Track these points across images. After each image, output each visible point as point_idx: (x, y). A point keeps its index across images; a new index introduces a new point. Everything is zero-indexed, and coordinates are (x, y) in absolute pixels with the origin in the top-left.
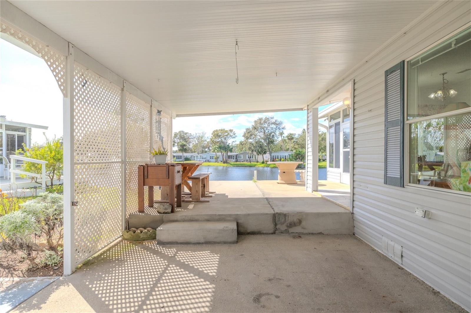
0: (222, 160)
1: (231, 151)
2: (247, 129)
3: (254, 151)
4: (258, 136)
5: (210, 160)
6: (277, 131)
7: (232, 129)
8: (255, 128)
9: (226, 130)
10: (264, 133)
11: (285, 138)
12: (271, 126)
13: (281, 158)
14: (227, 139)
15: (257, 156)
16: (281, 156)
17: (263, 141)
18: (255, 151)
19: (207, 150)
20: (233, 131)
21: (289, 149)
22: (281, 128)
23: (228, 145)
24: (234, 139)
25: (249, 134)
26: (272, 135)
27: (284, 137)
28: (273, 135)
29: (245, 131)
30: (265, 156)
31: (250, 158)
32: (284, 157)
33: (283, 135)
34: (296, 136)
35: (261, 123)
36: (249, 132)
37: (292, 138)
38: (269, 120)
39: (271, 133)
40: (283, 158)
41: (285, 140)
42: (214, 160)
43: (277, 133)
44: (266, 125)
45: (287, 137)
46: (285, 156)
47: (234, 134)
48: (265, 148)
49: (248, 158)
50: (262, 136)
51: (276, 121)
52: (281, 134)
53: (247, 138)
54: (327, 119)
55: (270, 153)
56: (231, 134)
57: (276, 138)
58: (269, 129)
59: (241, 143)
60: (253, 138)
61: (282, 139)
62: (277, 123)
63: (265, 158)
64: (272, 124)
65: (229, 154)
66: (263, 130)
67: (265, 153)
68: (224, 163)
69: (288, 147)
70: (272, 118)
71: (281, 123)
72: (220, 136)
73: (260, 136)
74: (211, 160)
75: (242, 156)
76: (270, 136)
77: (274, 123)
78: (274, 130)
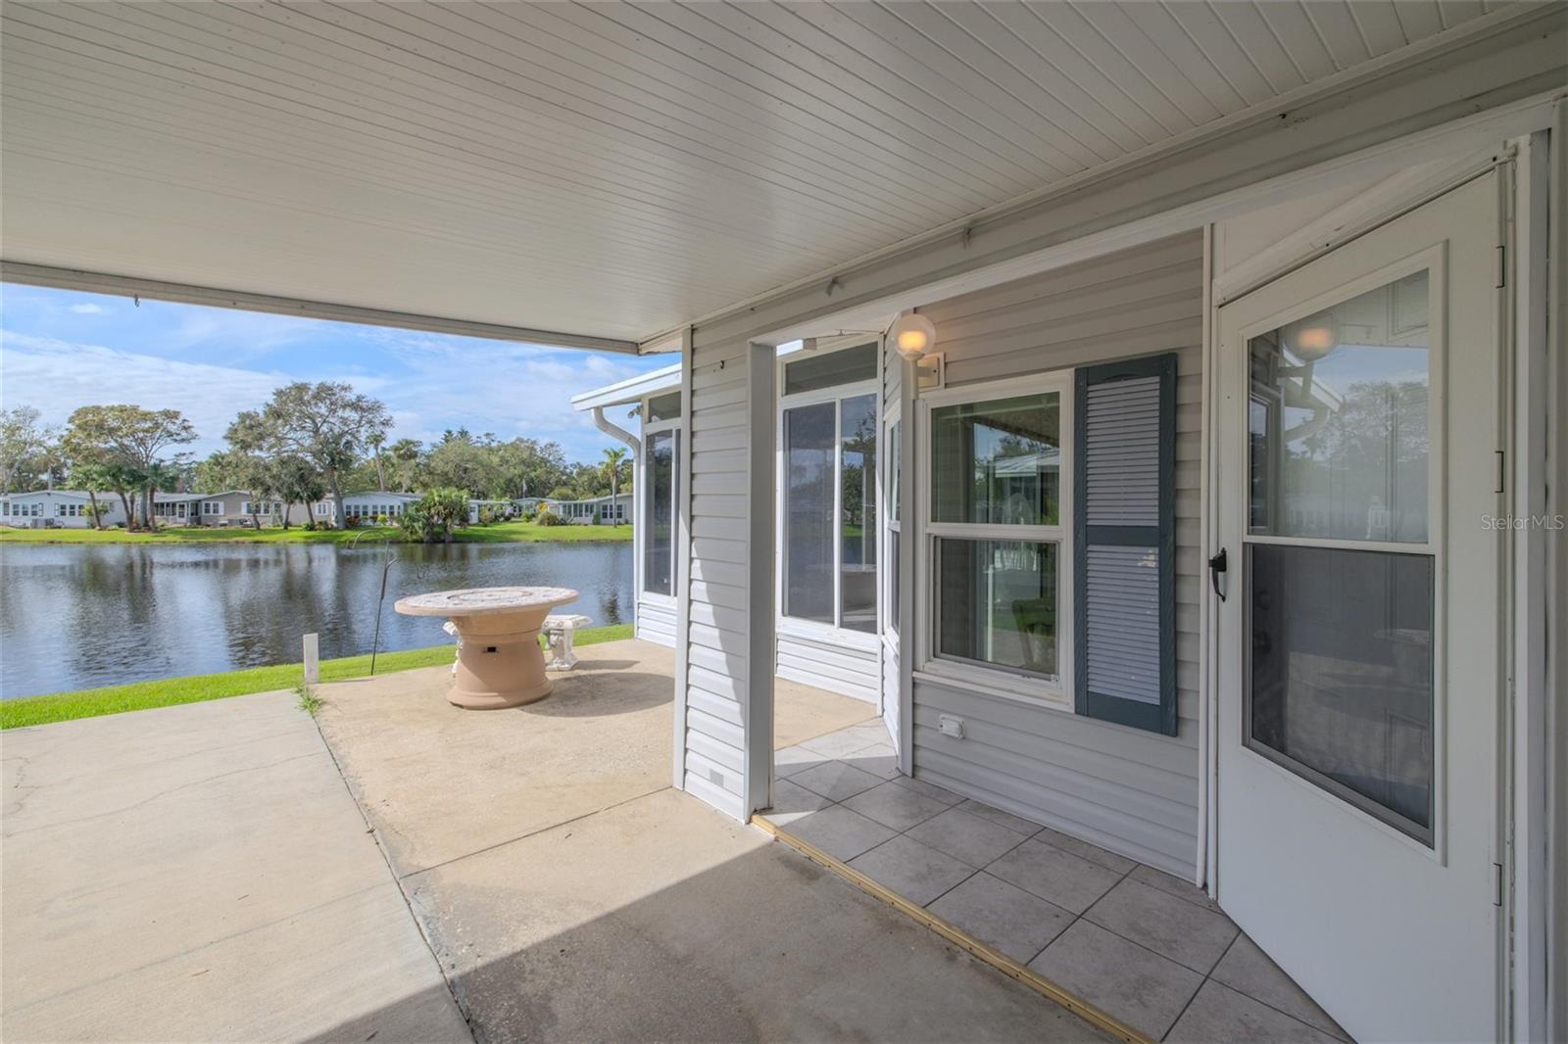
0: (124, 519)
1: (170, 485)
2: (244, 417)
3: (273, 491)
4: (291, 442)
5: (61, 518)
6: (362, 430)
7: (172, 408)
8: (276, 414)
9: (144, 408)
10: (316, 431)
11: (387, 453)
12: (340, 413)
13: (375, 513)
14: (149, 443)
15: (284, 507)
16: (375, 507)
17: (309, 458)
18: (279, 490)
19: (44, 477)
20: (181, 418)
21: (400, 484)
22: (376, 421)
23: (156, 467)
24: (184, 445)
25: (249, 431)
26: (344, 441)
27: (384, 449)
28: (348, 442)
29: (236, 420)
30: (315, 505)
31: (258, 511)
32: (388, 511)
33: (383, 444)
34: (426, 448)
35: (301, 399)
36: (251, 427)
37: (414, 455)
38: (334, 394)
39: (342, 435)
40: (383, 513)
41: (388, 458)
42: (84, 521)
43: (363, 435)
44: (323, 410)
45: (396, 449)
46: (392, 507)
47: (185, 428)
48: (319, 480)
49: (249, 511)
50: (307, 442)
51: (359, 398)
52: (377, 440)
53: (245, 446)
54: (639, 410)
55: (339, 500)
56: (172, 428)
57: (357, 451)
58: (331, 420)
59: (217, 460)
60: (272, 447)
61: (378, 455)
62: (364, 405)
63: (316, 512)
64: (344, 407)
65: (161, 497)
66: (309, 424)
67: (317, 495)
68: (135, 528)
69: (397, 480)
70: (344, 389)
71: (376, 407)
72: (112, 431)
73: (298, 444)
74: (67, 520)
75: (221, 505)
76: (338, 444)
77: (355, 406)
78: (353, 426)
